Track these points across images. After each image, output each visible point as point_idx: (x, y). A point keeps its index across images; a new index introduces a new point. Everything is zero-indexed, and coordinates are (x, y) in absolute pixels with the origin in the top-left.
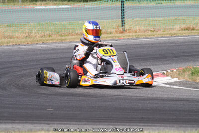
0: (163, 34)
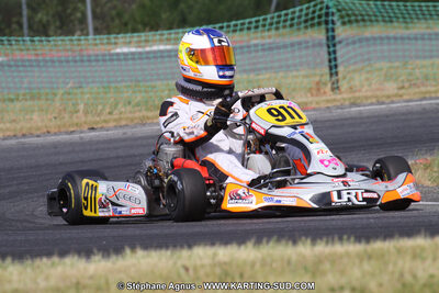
0: (426, 93)
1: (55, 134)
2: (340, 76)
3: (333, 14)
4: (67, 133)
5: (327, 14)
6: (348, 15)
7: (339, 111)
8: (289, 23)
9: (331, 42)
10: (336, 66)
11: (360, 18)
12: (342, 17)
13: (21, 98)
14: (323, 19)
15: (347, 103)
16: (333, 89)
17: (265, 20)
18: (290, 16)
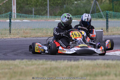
1: (44, 37)
2: (109, 29)
3: (108, 15)
4: (47, 37)
5: (107, 15)
6: (112, 15)
7: (110, 36)
8: (98, 16)
9: (107, 21)
10: (108, 27)
11: (113, 16)
12: (110, 15)
13: (36, 29)
14: (106, 16)
15: (112, 35)
16: (107, 32)
17: (92, 15)
18: (98, 15)
